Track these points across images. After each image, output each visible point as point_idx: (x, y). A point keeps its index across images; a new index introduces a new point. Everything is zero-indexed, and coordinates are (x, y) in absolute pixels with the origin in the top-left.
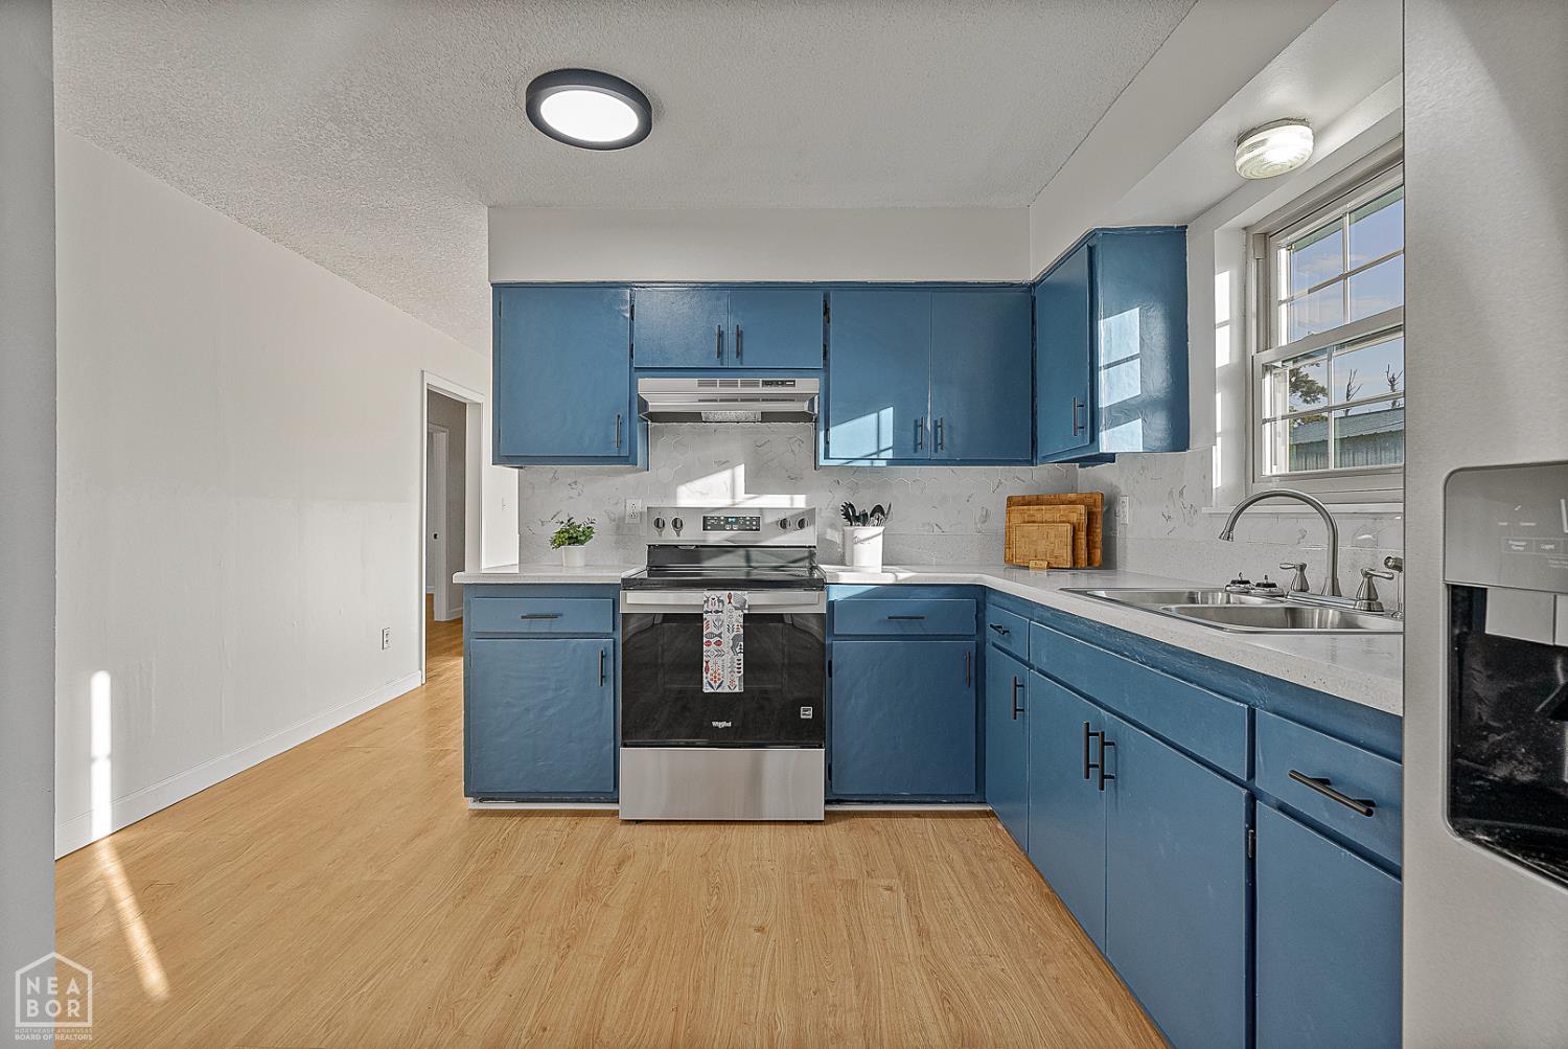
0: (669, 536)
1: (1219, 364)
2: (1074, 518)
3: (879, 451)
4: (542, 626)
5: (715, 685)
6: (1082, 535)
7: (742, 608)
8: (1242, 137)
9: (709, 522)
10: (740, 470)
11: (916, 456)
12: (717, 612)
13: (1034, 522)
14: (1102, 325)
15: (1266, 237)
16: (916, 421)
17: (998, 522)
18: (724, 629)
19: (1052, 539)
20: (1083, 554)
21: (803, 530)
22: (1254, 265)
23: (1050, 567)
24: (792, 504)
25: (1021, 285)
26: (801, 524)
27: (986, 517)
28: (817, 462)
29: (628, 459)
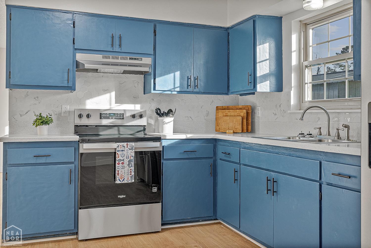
0: (85, 121)
1: (293, 65)
2: (242, 114)
3: (175, 88)
4: (42, 160)
5: (121, 180)
6: (245, 121)
7: (132, 149)
9: (102, 116)
10: (113, 94)
11: (188, 90)
12: (122, 151)
13: (227, 116)
14: (258, 48)
15: (306, 25)
16: (188, 77)
17: (213, 116)
18: (125, 158)
19: (235, 122)
20: (245, 128)
21: (142, 119)
22: (303, 33)
23: (234, 133)
24: (135, 108)
25: (224, 28)
26: (141, 116)
27: (208, 114)
28: (146, 91)
29: (72, 88)
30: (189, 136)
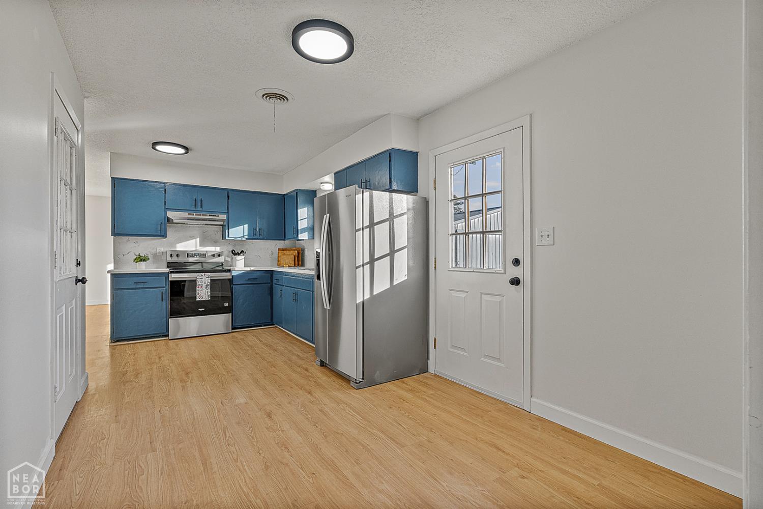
0: (175, 259)
2: (295, 254)
3: (244, 236)
4: (140, 286)
5: (201, 298)
6: (296, 258)
7: (208, 277)
8: (321, 183)
9: (188, 255)
10: (198, 239)
11: (255, 237)
12: (201, 279)
13: (285, 255)
14: (299, 210)
16: (254, 228)
17: (276, 255)
18: (203, 283)
19: (290, 259)
20: (297, 263)
23: (289, 266)
24: (215, 250)
25: (281, 194)
26: (219, 256)
27: (273, 254)
28: (224, 238)
29: (164, 236)
30: (252, 269)
